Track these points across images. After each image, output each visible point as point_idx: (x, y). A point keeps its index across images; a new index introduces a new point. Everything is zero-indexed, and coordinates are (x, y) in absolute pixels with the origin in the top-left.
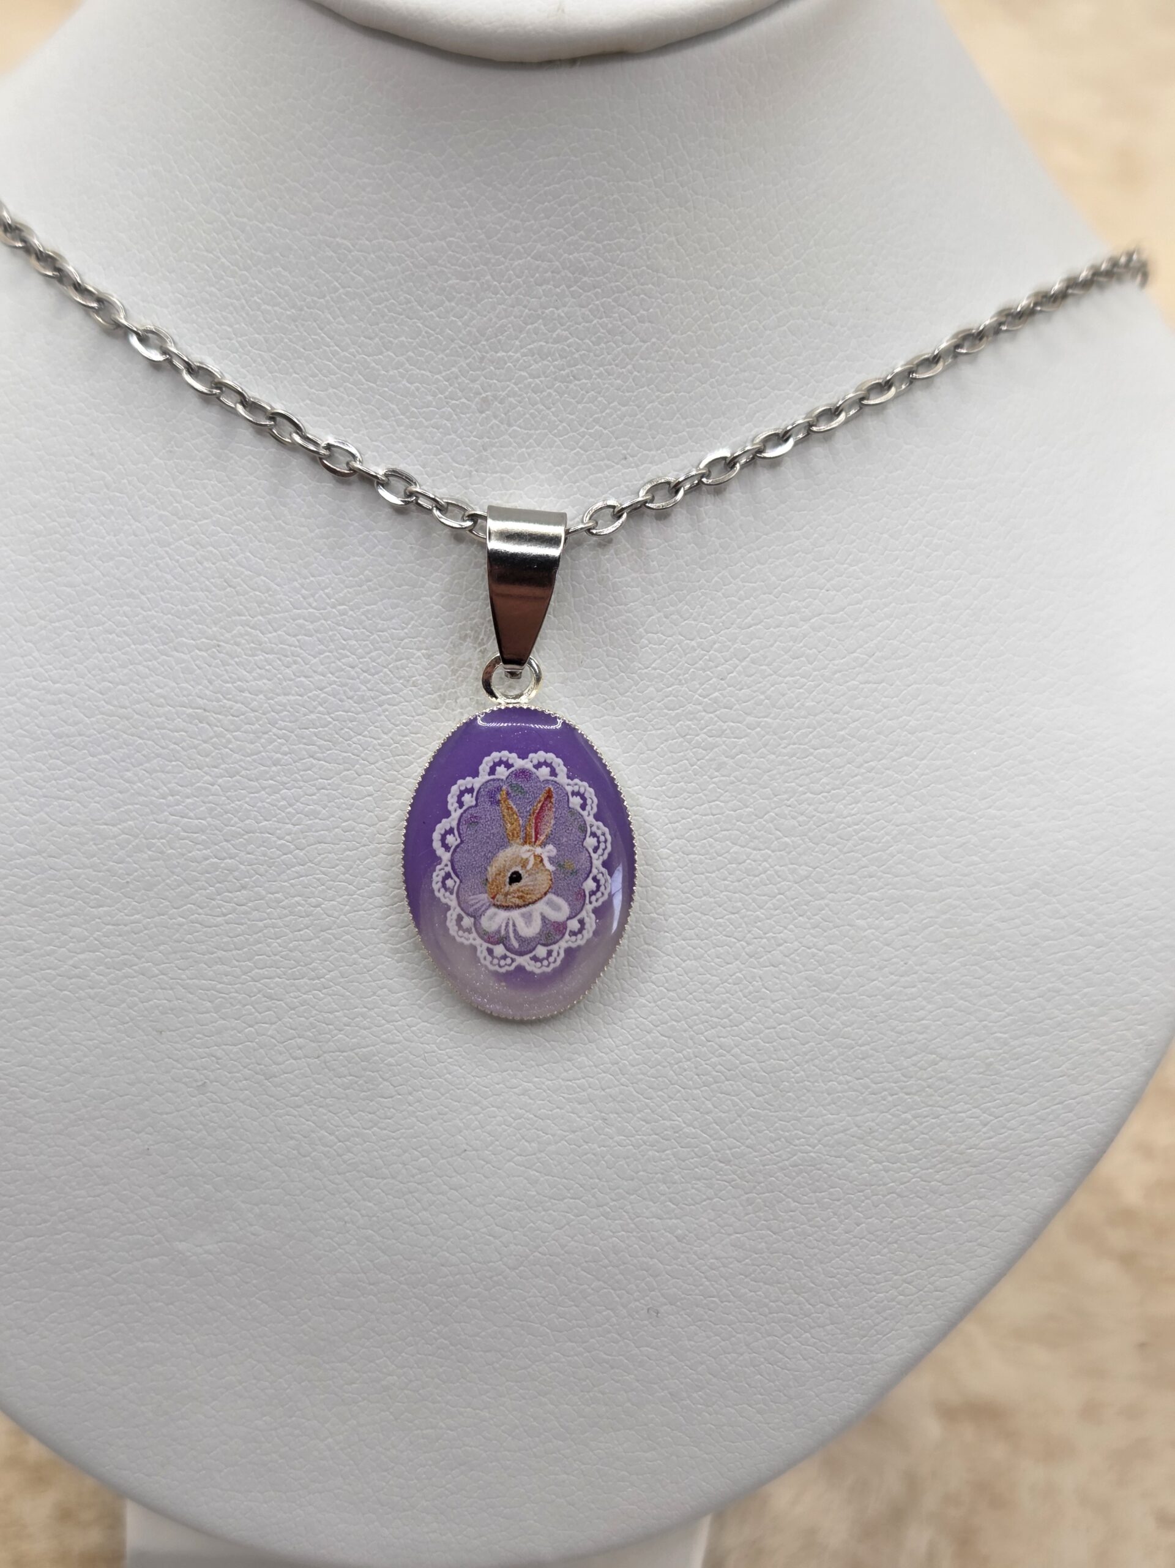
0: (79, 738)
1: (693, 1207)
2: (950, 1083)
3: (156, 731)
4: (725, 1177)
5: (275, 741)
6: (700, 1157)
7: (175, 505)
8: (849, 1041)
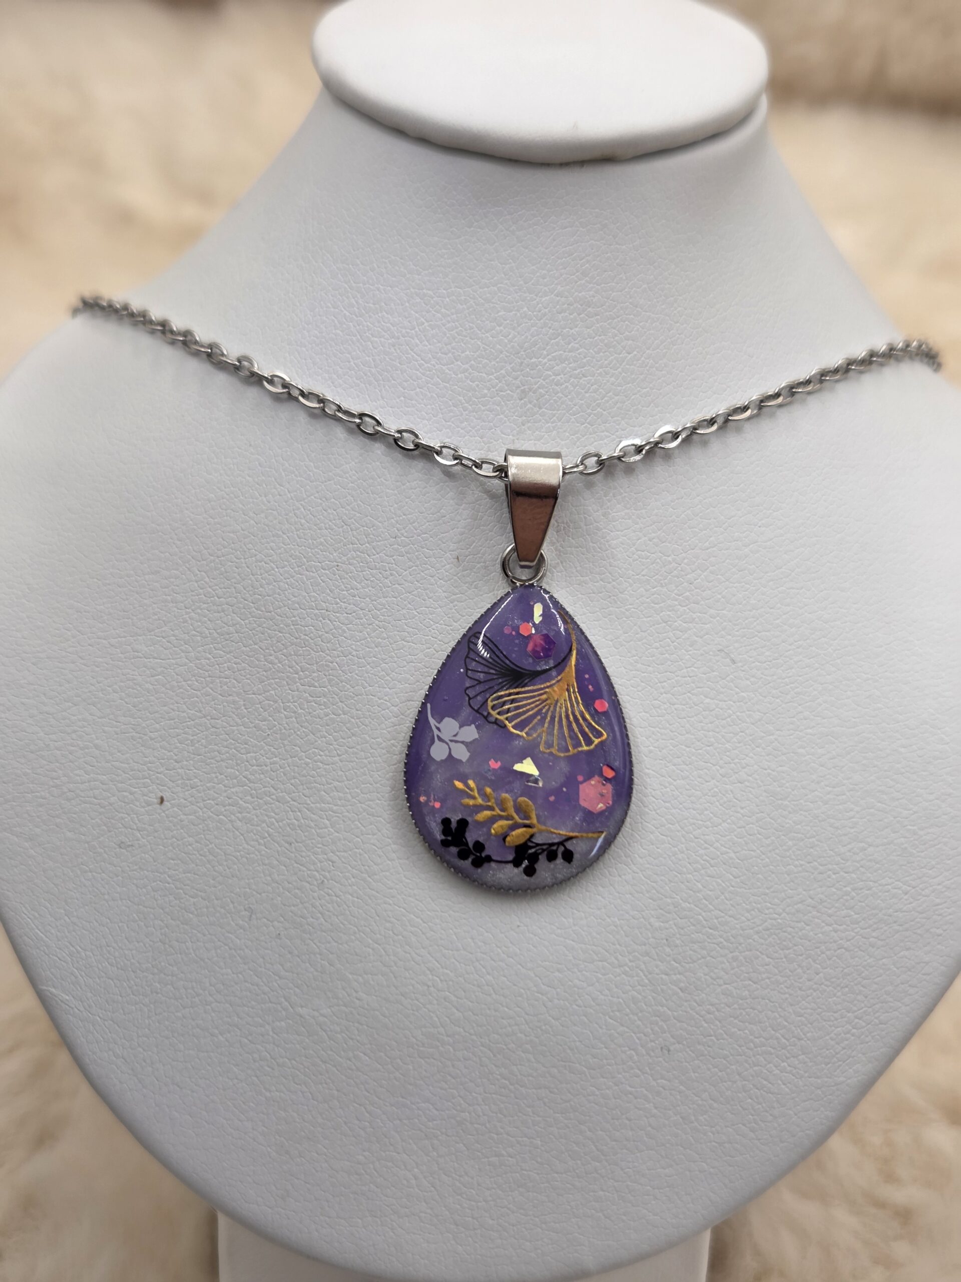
0: (236, 635)
1: (692, 965)
2: (877, 863)
3: (292, 627)
4: (714, 941)
5: (377, 630)
6: (694, 925)
7: (308, 472)
8: (800, 835)
